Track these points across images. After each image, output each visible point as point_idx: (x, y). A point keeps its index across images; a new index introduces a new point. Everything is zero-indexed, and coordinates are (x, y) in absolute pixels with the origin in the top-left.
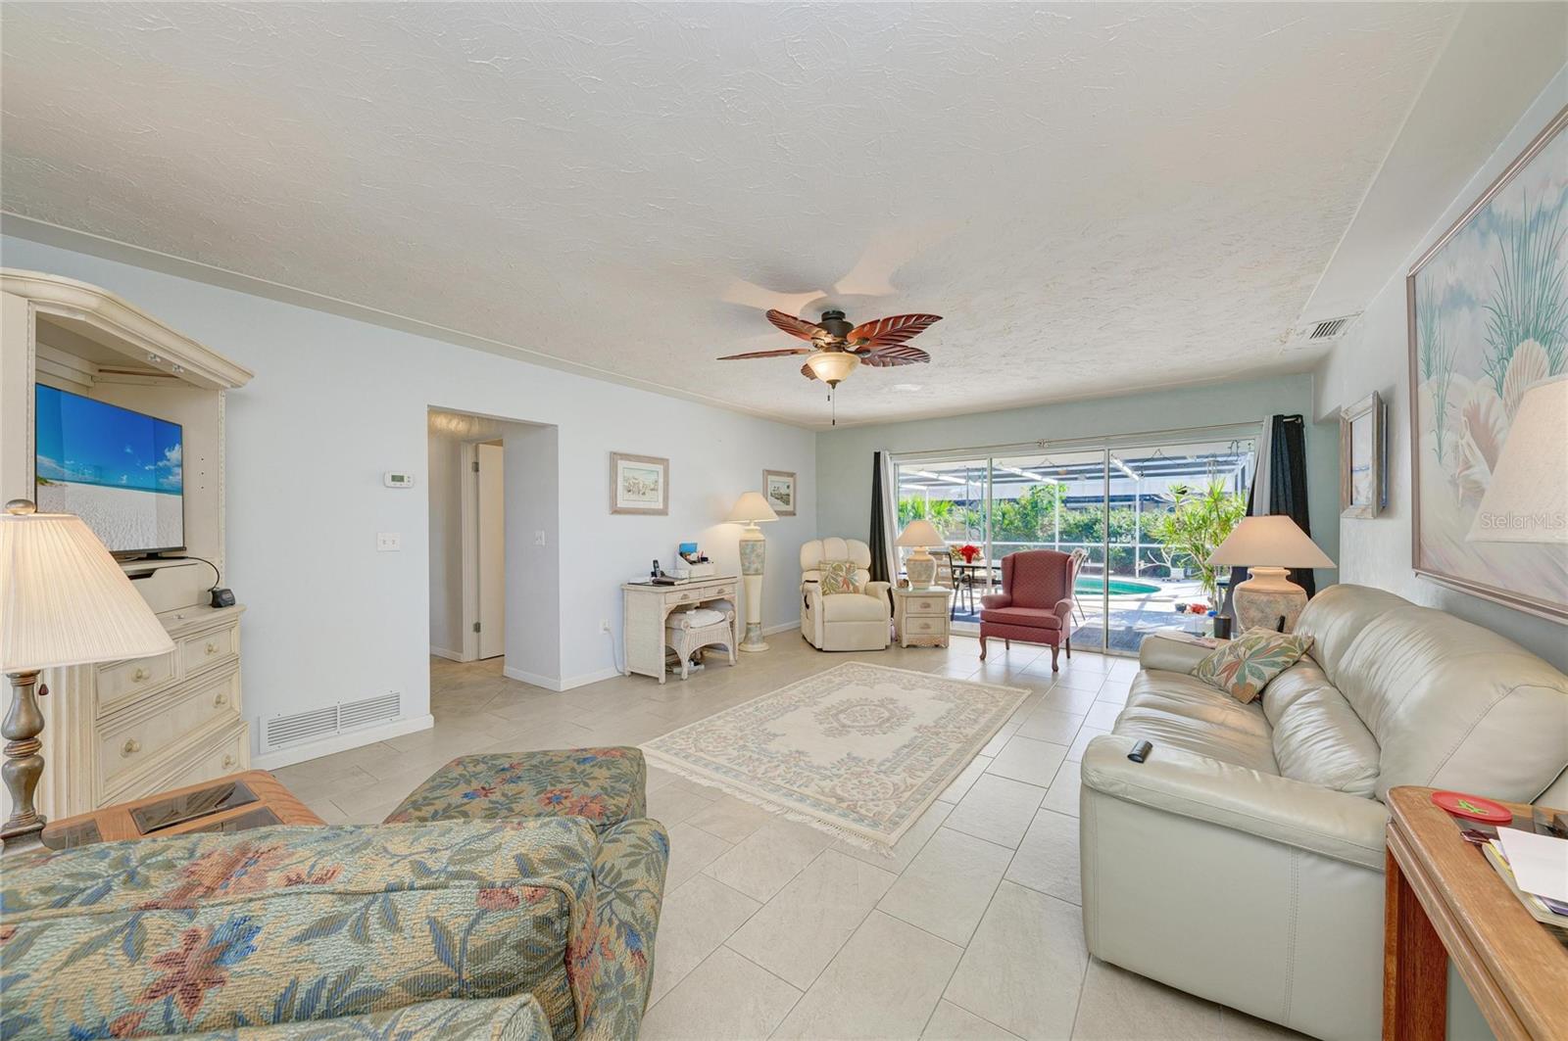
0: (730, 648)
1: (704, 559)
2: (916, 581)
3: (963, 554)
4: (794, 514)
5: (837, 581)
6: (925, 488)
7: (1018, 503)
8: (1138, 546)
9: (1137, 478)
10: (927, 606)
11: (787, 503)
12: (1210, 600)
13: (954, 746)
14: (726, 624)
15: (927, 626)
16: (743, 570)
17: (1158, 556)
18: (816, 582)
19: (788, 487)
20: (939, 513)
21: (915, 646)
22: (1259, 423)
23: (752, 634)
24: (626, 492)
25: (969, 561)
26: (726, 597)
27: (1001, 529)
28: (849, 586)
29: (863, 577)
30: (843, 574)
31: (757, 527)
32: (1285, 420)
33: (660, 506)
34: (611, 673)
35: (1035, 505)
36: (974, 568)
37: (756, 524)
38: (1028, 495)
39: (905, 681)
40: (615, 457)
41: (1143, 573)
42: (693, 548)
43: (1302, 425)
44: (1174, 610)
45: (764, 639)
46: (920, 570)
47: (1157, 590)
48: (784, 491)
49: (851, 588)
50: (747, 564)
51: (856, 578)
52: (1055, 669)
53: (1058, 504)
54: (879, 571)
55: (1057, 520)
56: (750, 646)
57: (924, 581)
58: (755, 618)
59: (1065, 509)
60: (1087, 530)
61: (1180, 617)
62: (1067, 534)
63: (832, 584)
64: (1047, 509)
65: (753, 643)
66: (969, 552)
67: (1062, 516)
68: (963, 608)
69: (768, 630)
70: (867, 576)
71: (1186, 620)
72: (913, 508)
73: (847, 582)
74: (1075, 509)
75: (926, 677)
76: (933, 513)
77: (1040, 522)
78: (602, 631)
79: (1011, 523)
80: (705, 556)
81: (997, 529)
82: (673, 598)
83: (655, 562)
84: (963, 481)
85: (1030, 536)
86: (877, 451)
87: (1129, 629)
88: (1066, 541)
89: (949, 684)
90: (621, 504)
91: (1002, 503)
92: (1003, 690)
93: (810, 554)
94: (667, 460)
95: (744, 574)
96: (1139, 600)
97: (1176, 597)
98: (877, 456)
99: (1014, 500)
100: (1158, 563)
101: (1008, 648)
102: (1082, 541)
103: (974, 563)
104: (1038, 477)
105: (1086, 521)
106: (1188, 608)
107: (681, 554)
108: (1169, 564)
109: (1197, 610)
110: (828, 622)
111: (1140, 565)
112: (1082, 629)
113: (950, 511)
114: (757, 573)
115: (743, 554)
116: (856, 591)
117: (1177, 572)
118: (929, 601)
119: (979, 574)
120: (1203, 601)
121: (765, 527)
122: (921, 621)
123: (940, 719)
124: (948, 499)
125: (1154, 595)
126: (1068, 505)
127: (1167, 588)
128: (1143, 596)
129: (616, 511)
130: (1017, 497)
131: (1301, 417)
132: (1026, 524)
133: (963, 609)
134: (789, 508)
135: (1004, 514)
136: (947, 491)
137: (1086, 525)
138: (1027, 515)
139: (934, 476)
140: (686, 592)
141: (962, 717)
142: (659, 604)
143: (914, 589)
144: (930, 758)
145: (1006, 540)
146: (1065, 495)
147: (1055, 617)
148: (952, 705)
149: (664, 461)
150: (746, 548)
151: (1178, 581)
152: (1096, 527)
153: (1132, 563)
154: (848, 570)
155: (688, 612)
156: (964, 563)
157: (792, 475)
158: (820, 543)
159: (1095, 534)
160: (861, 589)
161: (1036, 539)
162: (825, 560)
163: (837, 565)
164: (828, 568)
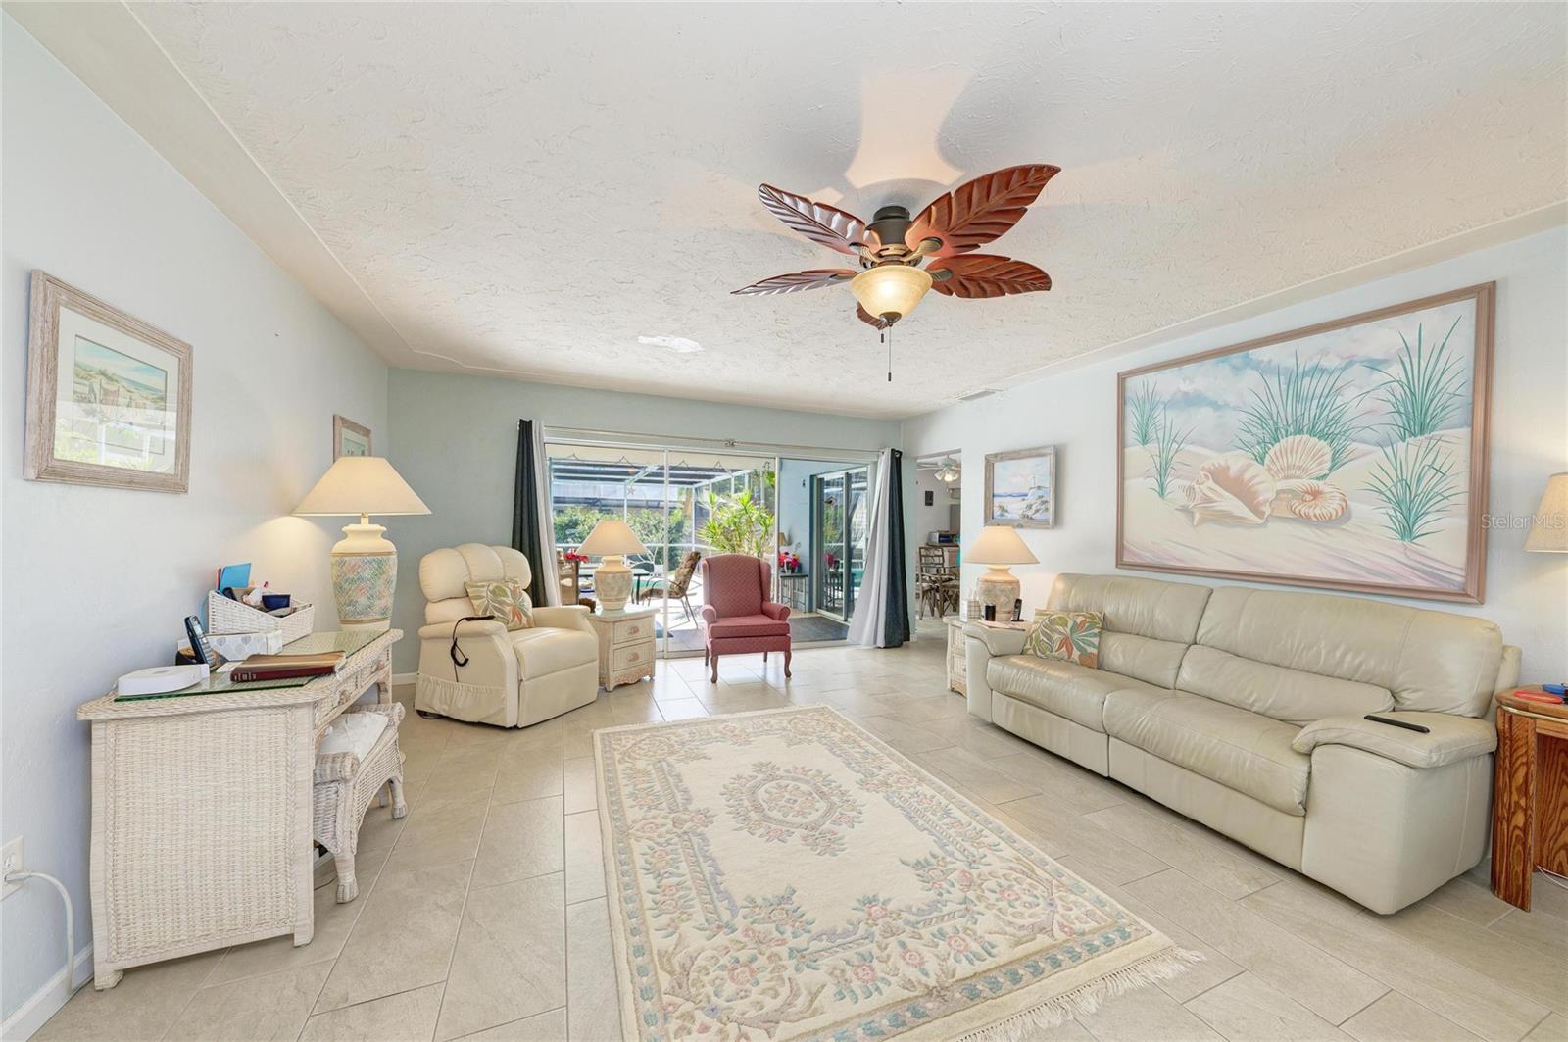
15: (635, 657)
18: (492, 618)
21: (626, 685)
22: (877, 453)
28: (522, 619)
30: (509, 600)
31: (377, 527)
40: (51, 293)
43: (900, 458)
49: (525, 620)
51: (526, 604)
57: (617, 601)
73: (516, 612)
82: (328, 706)
86: (525, 419)
93: (442, 571)
98: (526, 428)
110: (528, 680)
116: (530, 623)
131: (901, 452)
140: (343, 686)
143: (605, 611)
154: (514, 593)
157: (367, 433)
162: (471, 580)
163: (496, 587)
164: (485, 594)
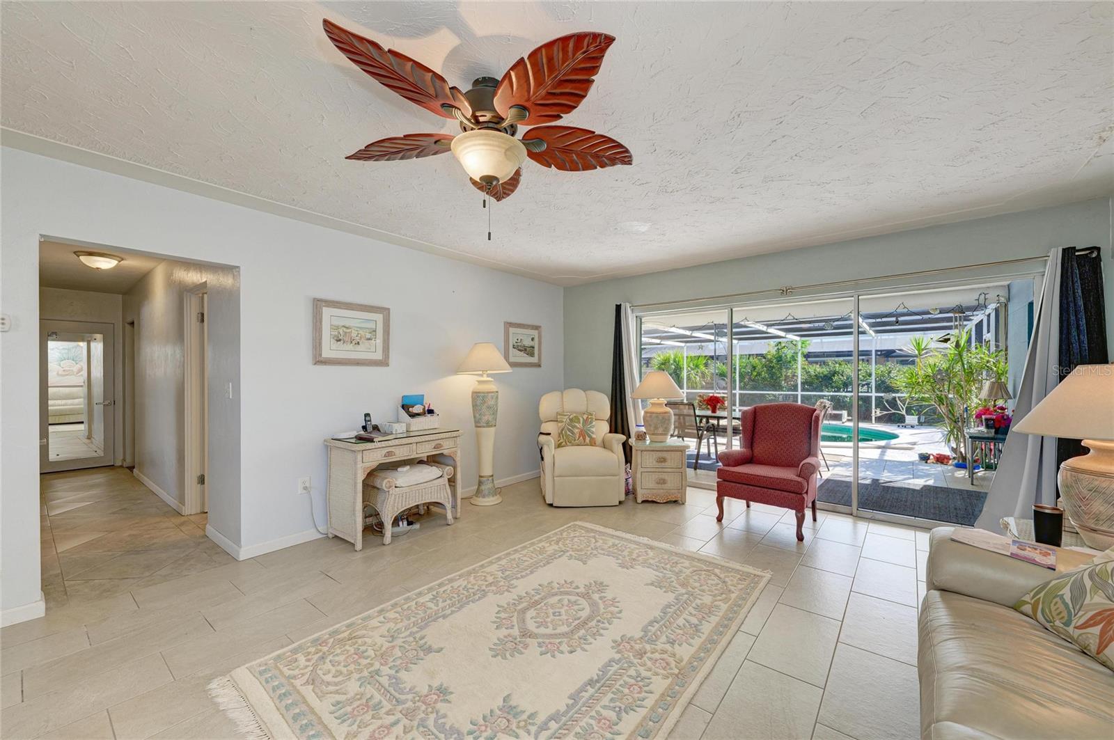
0: (448, 506)
1: (431, 412)
2: (653, 434)
3: (708, 404)
4: (540, 366)
5: (573, 433)
6: (683, 344)
7: (765, 358)
8: (874, 394)
9: (873, 334)
10: (663, 460)
11: (532, 355)
12: (954, 450)
13: (660, 685)
14: (445, 481)
15: (663, 482)
16: (476, 422)
17: (893, 403)
18: (549, 434)
19: (533, 339)
20: (697, 366)
21: (651, 502)
22: (1043, 259)
23: (483, 487)
24: (333, 341)
25: (714, 411)
26: (445, 452)
27: (750, 379)
28: (586, 439)
29: (602, 428)
30: (580, 425)
31: (490, 379)
32: (1077, 254)
33: (379, 356)
34: (311, 535)
35: (779, 359)
36: (718, 418)
37: (488, 376)
38: (774, 351)
39: (626, 553)
40: (318, 305)
41: (879, 419)
42: (419, 400)
43: (1098, 258)
44: (916, 458)
45: (497, 491)
46: (656, 423)
47: (895, 436)
48: (527, 343)
49: (588, 439)
50: (477, 415)
51: (594, 430)
52: (800, 538)
53: (800, 359)
54: (618, 422)
55: (799, 372)
56: (481, 499)
57: (661, 434)
58: (487, 471)
59: (807, 363)
60: (826, 381)
61: (924, 467)
62: (809, 384)
63: (567, 436)
64: (790, 362)
65: (484, 497)
66: (714, 403)
67: (804, 368)
68: (709, 454)
69: (499, 482)
70: (606, 427)
71: (933, 471)
72: (675, 361)
73: (583, 434)
74: (816, 363)
75: (651, 548)
76: (691, 365)
77: (784, 374)
78: (300, 491)
79: (759, 374)
80: (431, 408)
81: (746, 380)
82: (374, 455)
83: (367, 415)
84: (712, 338)
85: (776, 386)
86: (619, 304)
87: (875, 481)
88: (808, 390)
89: (676, 559)
90: (326, 353)
91: (751, 358)
92: (737, 571)
93: (549, 404)
94: (389, 309)
95: (477, 427)
96: (879, 447)
97: (915, 444)
98: (618, 308)
99: (762, 355)
100: (893, 411)
101: (748, 506)
102: (822, 391)
103: (719, 413)
104: (782, 334)
105: (826, 373)
106: (931, 457)
107: (403, 407)
108: (904, 412)
109: (941, 459)
110: (557, 477)
111: (876, 412)
112: (828, 481)
113: (706, 365)
114: (488, 425)
115: (475, 406)
116: (593, 443)
117: (911, 419)
118: (665, 455)
119: (723, 422)
120: (946, 451)
121: (498, 378)
122: (655, 476)
123: (651, 623)
124: (704, 355)
125: (893, 442)
126: (809, 359)
127: (905, 435)
128: (882, 443)
129: (319, 361)
130: (764, 352)
131: (1098, 249)
132: (772, 375)
133: (708, 456)
134: (534, 360)
135: (754, 368)
136: (701, 347)
137: (825, 376)
138: (773, 367)
139: (688, 333)
140: (390, 449)
141: (681, 621)
142: (356, 463)
143: (651, 441)
144: (619, 713)
145: (754, 388)
146: (806, 351)
147: (799, 479)
148: (671, 597)
149: (385, 311)
150: (479, 399)
151: (912, 427)
152: (836, 378)
153: (869, 410)
154: (585, 421)
155: (399, 469)
156: (709, 413)
157: (537, 328)
158: (560, 393)
159: (833, 384)
160: (599, 441)
161: (781, 388)
162: (563, 411)
163: (575, 417)
164: (564, 420)
